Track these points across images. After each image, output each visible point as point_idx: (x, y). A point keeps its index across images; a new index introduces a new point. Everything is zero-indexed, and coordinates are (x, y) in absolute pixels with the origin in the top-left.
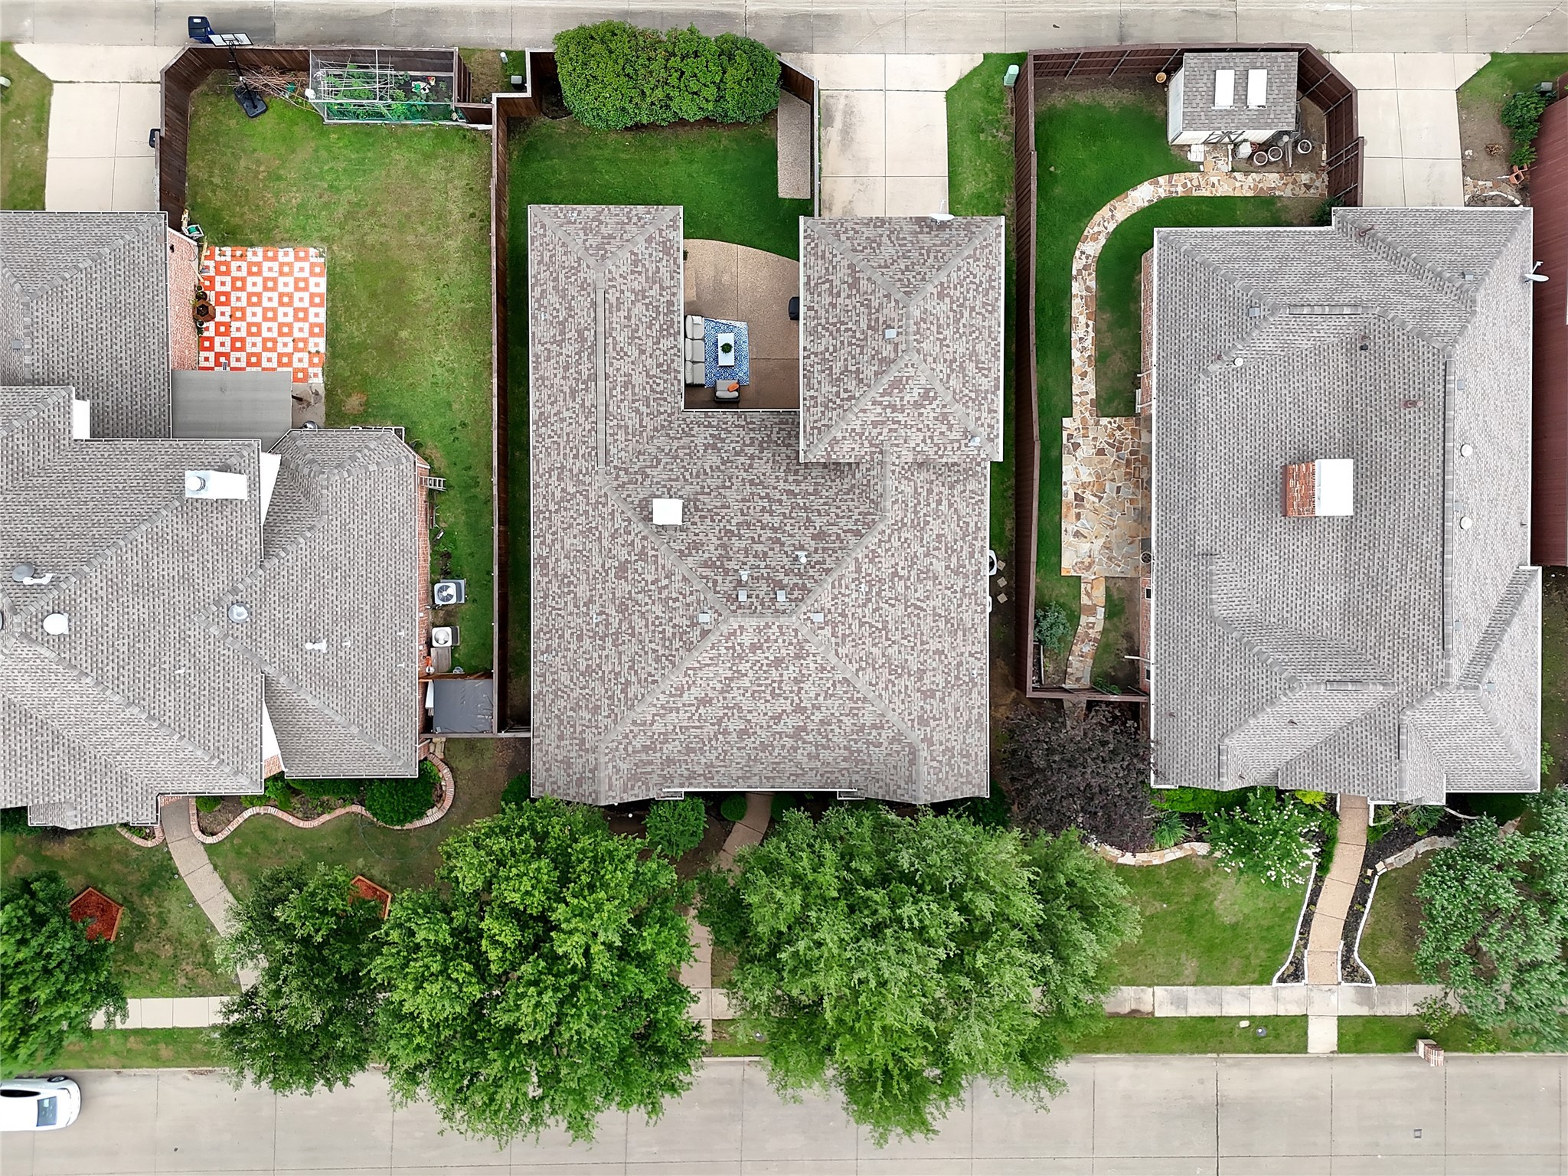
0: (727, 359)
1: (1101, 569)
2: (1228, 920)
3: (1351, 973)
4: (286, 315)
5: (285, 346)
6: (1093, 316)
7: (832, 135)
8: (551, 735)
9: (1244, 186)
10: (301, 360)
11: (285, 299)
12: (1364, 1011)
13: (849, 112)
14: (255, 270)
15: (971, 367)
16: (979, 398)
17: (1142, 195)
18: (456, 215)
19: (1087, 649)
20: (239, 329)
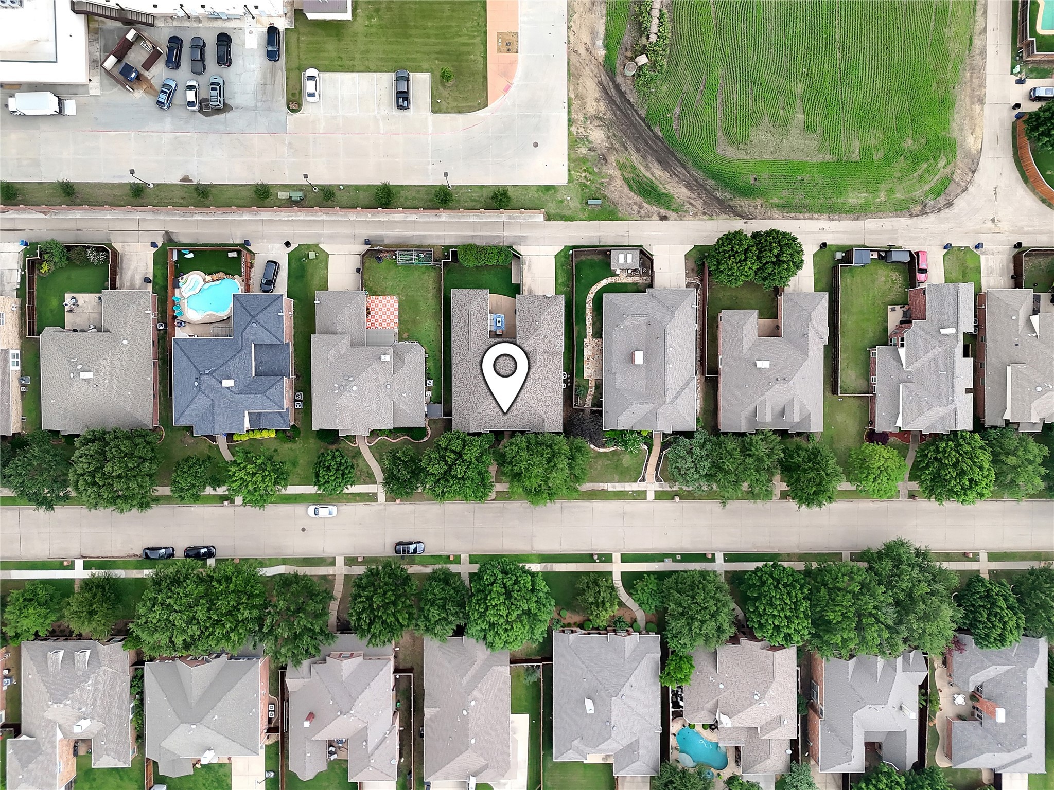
0: (499, 324)
1: (594, 377)
2: (626, 466)
3: (658, 480)
4: (388, 313)
5: (388, 321)
6: (592, 313)
7: (525, 267)
8: (457, 417)
9: (630, 280)
10: (392, 325)
11: (388, 309)
12: (661, 489)
13: (530, 261)
14: (381, 302)
15: (556, 330)
16: (558, 337)
17: (604, 282)
18: (431, 288)
19: (591, 397)
20: (377, 317)
